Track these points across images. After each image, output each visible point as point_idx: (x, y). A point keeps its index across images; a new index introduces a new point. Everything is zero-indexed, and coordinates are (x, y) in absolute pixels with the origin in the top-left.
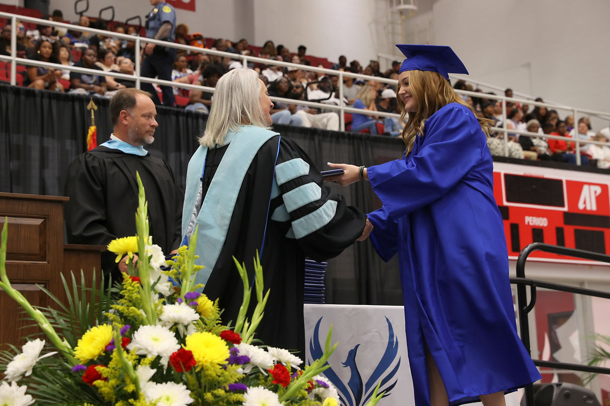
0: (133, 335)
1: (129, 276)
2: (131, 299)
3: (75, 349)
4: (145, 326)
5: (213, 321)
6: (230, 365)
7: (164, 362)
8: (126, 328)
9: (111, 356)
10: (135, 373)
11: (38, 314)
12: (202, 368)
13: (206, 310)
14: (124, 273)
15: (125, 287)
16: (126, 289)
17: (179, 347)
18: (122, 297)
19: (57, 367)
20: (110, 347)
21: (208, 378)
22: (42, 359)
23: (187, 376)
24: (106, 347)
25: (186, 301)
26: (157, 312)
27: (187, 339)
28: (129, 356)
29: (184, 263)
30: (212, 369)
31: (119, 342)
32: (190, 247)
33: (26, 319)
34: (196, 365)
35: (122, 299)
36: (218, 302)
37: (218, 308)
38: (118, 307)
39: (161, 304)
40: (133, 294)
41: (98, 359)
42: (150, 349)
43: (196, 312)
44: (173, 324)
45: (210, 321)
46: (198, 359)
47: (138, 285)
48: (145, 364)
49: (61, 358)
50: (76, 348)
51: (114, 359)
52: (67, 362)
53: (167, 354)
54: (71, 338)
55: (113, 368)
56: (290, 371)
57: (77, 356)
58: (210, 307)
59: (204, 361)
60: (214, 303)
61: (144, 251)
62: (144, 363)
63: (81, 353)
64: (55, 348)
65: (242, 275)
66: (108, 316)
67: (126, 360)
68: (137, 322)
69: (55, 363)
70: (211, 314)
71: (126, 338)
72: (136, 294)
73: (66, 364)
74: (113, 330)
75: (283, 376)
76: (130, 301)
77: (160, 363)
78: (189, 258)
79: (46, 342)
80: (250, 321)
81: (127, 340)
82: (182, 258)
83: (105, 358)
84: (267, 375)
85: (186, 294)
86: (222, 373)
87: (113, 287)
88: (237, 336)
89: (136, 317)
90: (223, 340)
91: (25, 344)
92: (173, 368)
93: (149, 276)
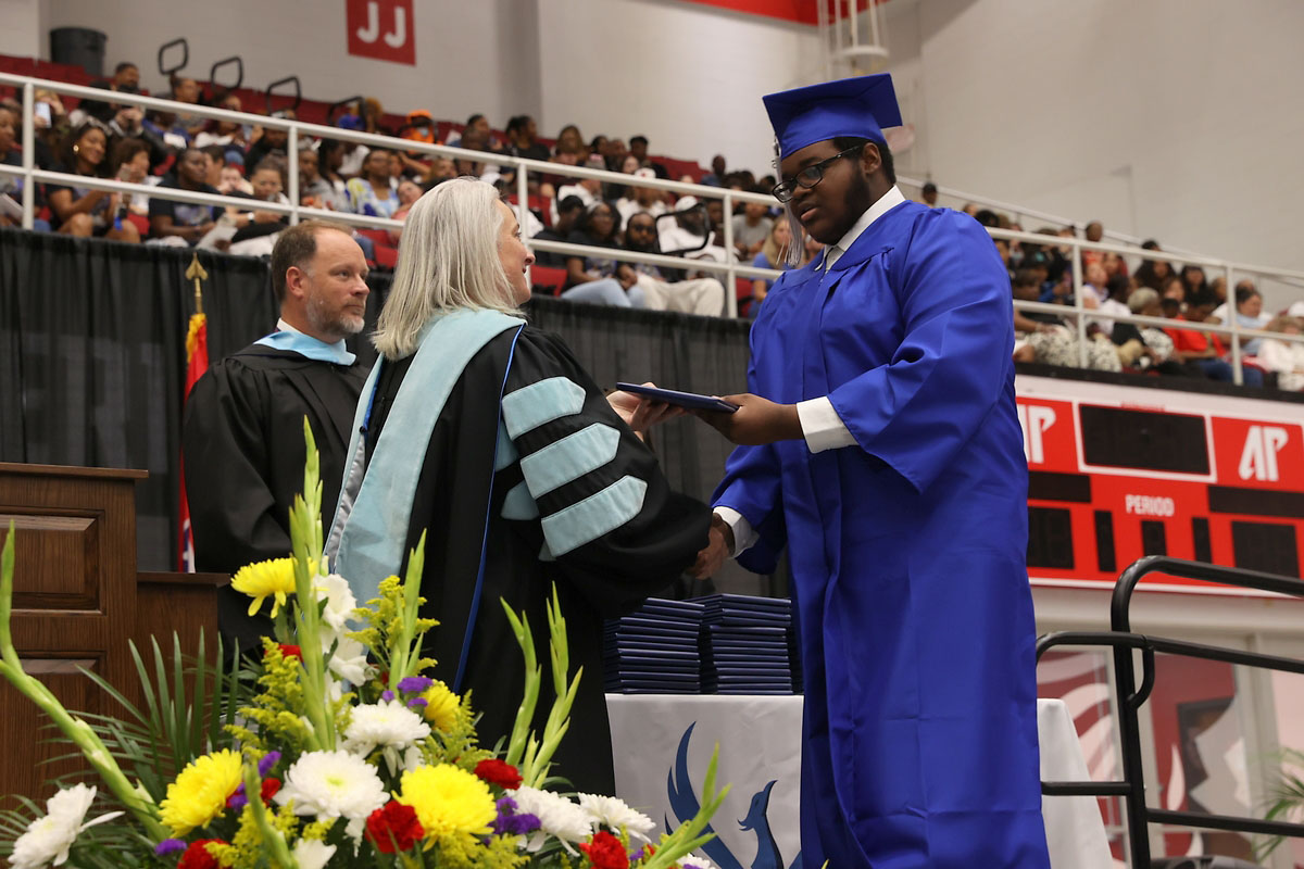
0: (285, 772)
1: (277, 645)
2: (281, 695)
3: (161, 805)
4: (312, 754)
5: (460, 739)
6: (498, 837)
7: (355, 830)
8: (273, 757)
9: (240, 820)
10: (290, 856)
11: (81, 729)
12: (437, 844)
13: (445, 715)
14: (266, 639)
15: (268, 667)
16: (270, 673)
17: (386, 797)
18: (262, 689)
19: (121, 844)
20: (237, 800)
21: (451, 864)
22: (90, 828)
23: (403, 858)
24: (228, 800)
25: (401, 697)
26: (337, 721)
27: (403, 780)
28: (279, 819)
29: (396, 615)
30: (459, 844)
31: (254, 790)
32: (408, 578)
33: (55, 740)
34: (425, 836)
35: (262, 693)
36: (471, 697)
37: (471, 710)
38: (253, 711)
39: (346, 704)
40: (285, 682)
41: (211, 825)
42: (323, 803)
43: (424, 721)
44: (373, 747)
45: (452, 740)
46: (427, 823)
47: (297, 663)
48: (314, 836)
49: (130, 824)
50: (164, 803)
51: (245, 827)
52: (146, 835)
53: (361, 813)
54: (153, 779)
55: (244, 846)
56: (628, 845)
57: (166, 821)
58: (453, 710)
59: (441, 829)
60: (462, 700)
61: (308, 591)
62: (309, 834)
63: (174, 813)
64: (118, 803)
65: (521, 638)
66: (233, 732)
67: (272, 829)
68: (295, 745)
69: (119, 835)
70: (455, 724)
71: (270, 780)
72: (292, 683)
73: (142, 837)
74: (243, 762)
75: (611, 858)
76: (280, 699)
77: (345, 834)
78: (407, 602)
79: (98, 790)
80: (540, 738)
81: (273, 782)
82: (390, 603)
83: (225, 824)
84: (578, 855)
85: (400, 680)
86: (480, 854)
87: (241, 668)
88: (511, 773)
89: (294, 733)
90: (482, 782)
91: (52, 796)
92: (374, 843)
93: (320, 643)
